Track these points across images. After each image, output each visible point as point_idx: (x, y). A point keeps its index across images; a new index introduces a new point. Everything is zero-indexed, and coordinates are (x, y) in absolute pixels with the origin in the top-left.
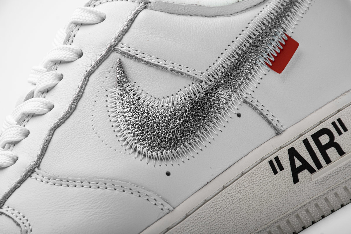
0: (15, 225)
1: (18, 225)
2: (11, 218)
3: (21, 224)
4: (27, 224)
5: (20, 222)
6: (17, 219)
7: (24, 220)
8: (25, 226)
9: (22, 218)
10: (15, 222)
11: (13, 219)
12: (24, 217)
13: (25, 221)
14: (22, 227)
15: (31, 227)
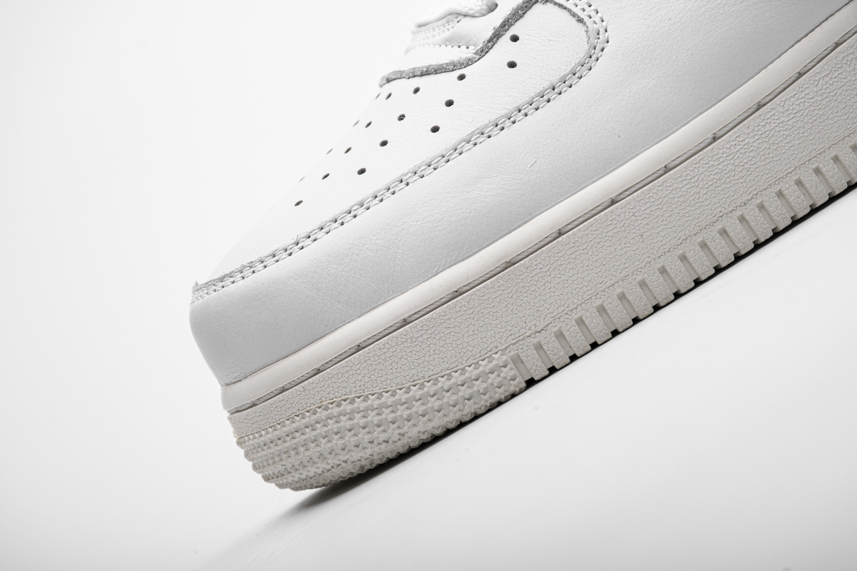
0: (574, 20)
1: (580, 21)
2: (565, 8)
3: (586, 19)
4: (597, 18)
5: (582, 15)
6: (577, 10)
7: (590, 11)
8: (595, 22)
9: (586, 7)
10: (574, 15)
11: (569, 11)
12: (590, 6)
13: (593, 14)
14: (587, 23)
15: (604, 24)
